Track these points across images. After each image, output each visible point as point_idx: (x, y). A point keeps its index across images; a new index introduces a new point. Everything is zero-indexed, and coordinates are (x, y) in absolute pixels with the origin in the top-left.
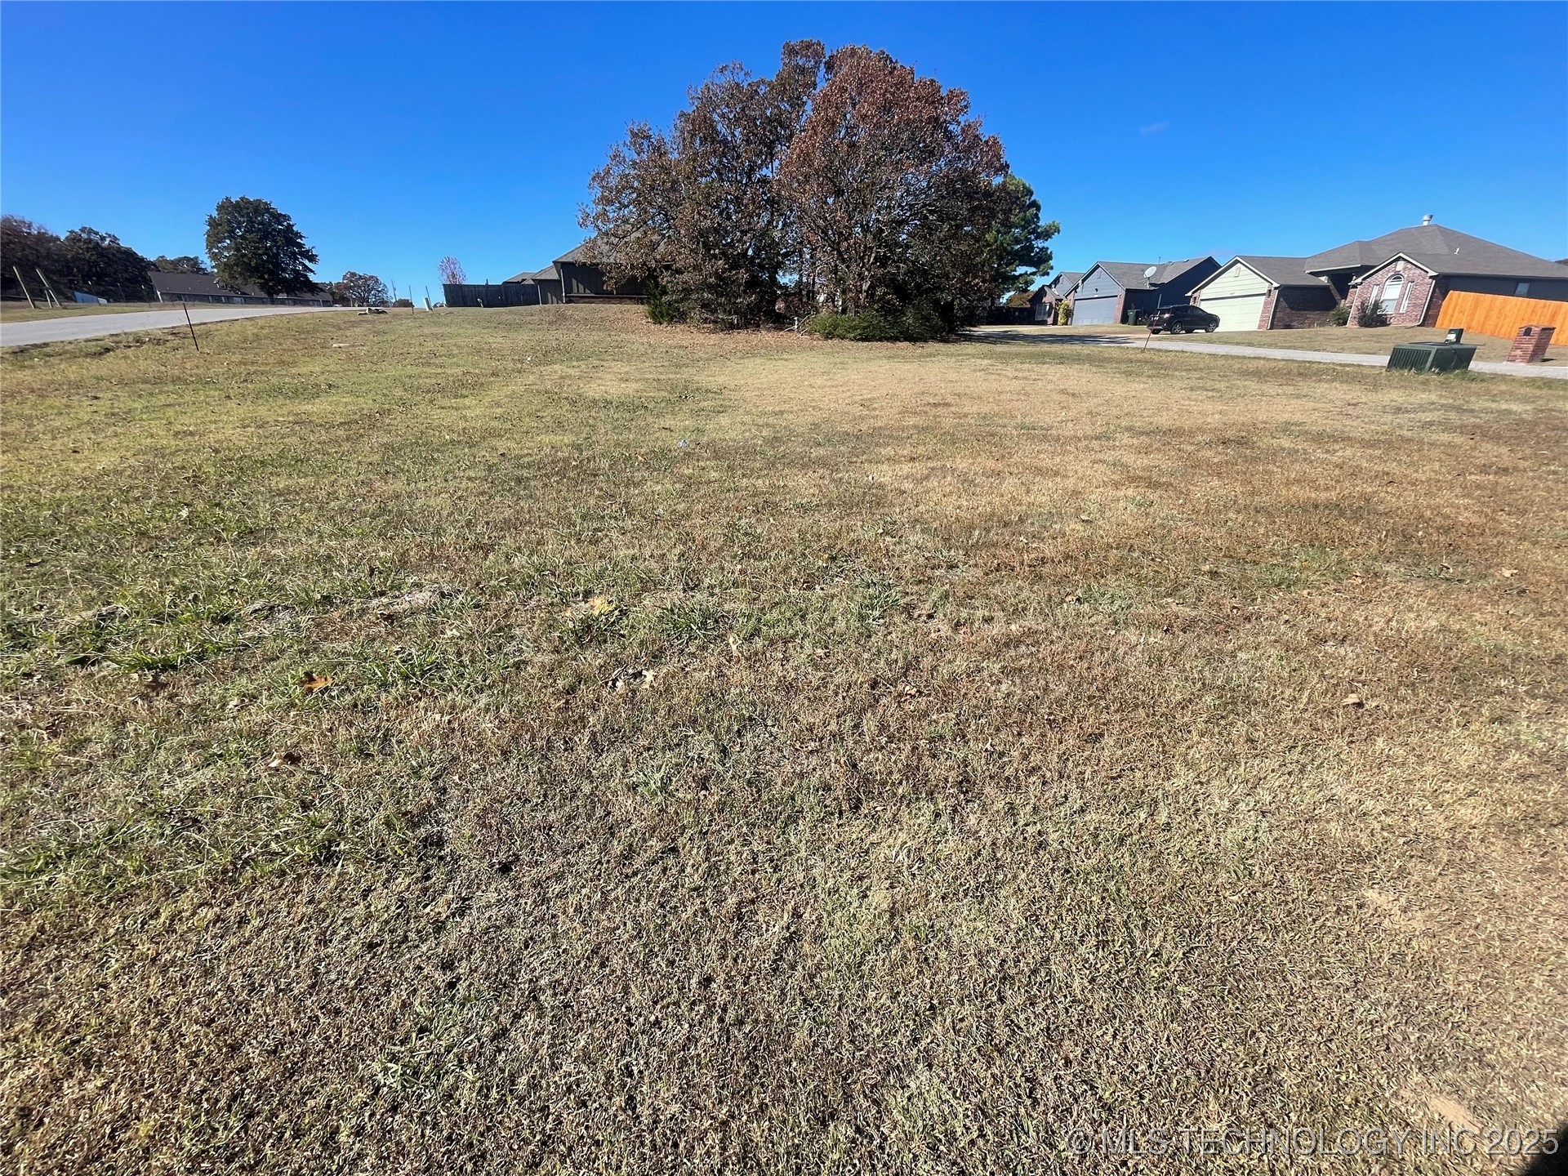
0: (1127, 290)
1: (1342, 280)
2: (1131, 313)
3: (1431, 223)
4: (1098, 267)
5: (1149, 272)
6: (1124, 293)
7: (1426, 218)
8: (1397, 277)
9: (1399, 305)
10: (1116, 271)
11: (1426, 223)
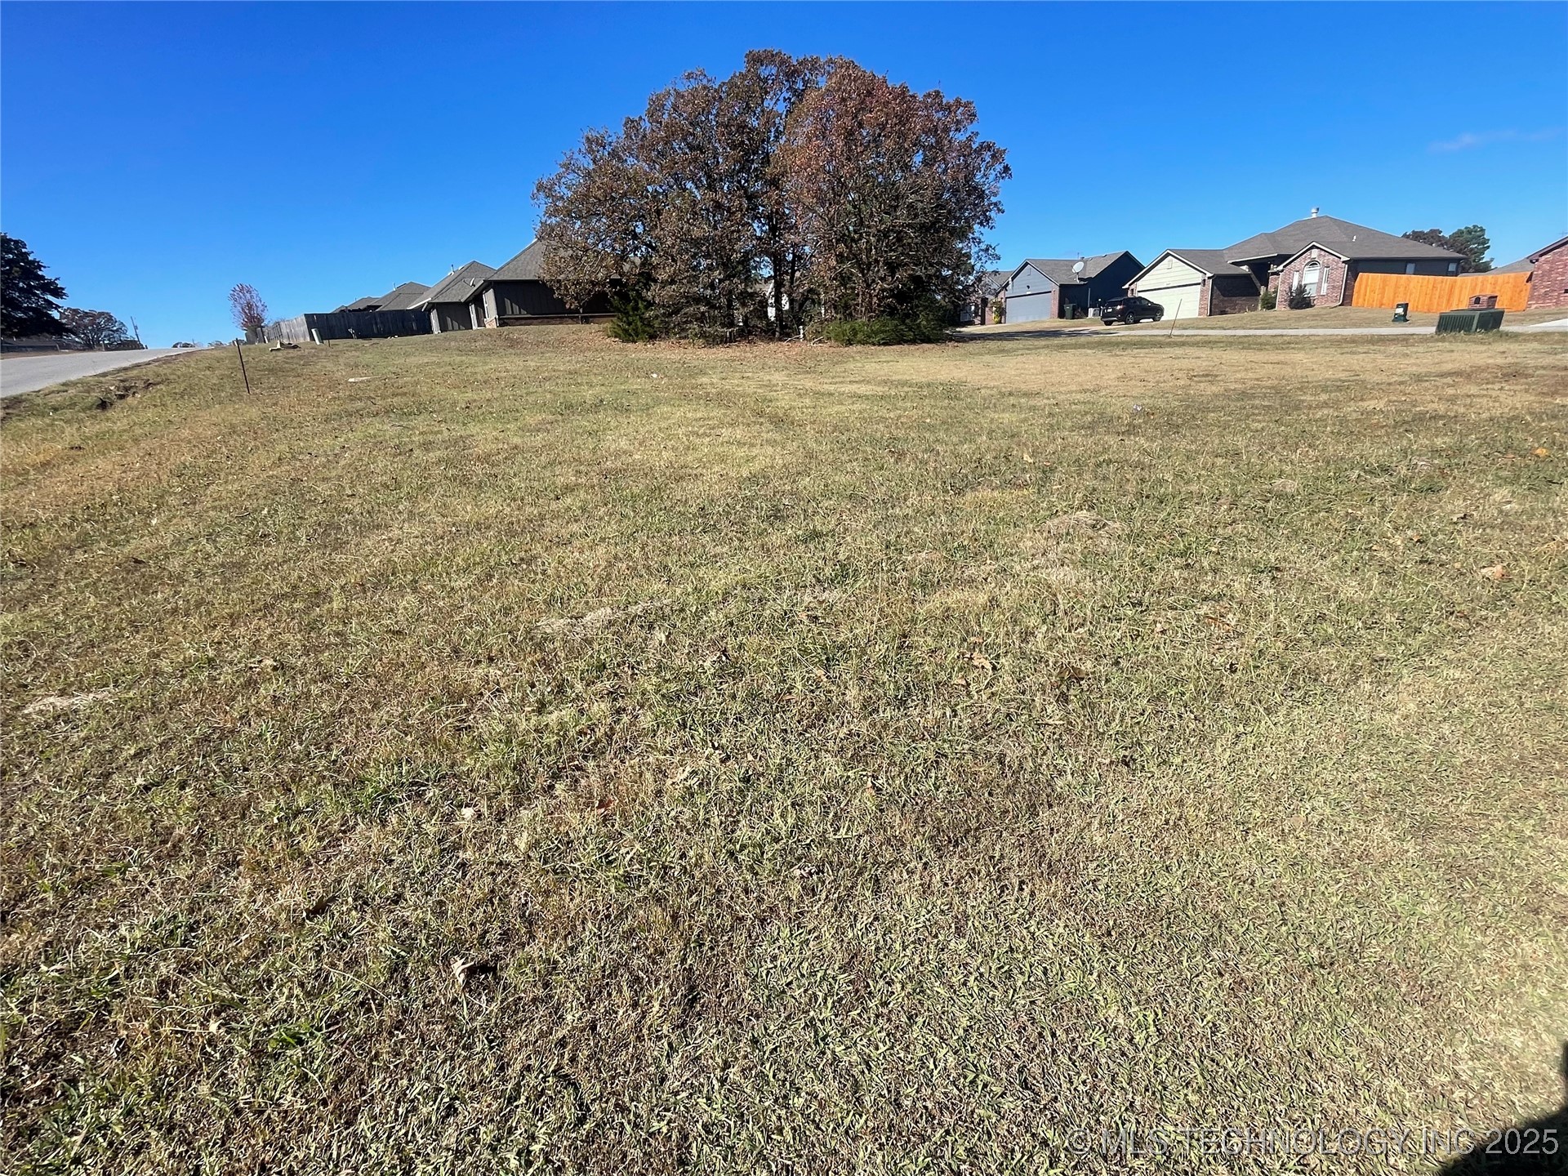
0: (1061, 286)
1: (1262, 269)
2: (1068, 308)
3: (1319, 215)
4: (1027, 264)
5: (1078, 267)
6: (1057, 289)
7: (1314, 210)
8: (1313, 263)
9: (1319, 288)
10: (1045, 268)
11: (1314, 216)
